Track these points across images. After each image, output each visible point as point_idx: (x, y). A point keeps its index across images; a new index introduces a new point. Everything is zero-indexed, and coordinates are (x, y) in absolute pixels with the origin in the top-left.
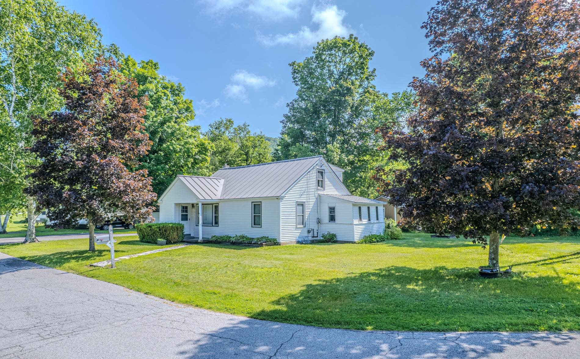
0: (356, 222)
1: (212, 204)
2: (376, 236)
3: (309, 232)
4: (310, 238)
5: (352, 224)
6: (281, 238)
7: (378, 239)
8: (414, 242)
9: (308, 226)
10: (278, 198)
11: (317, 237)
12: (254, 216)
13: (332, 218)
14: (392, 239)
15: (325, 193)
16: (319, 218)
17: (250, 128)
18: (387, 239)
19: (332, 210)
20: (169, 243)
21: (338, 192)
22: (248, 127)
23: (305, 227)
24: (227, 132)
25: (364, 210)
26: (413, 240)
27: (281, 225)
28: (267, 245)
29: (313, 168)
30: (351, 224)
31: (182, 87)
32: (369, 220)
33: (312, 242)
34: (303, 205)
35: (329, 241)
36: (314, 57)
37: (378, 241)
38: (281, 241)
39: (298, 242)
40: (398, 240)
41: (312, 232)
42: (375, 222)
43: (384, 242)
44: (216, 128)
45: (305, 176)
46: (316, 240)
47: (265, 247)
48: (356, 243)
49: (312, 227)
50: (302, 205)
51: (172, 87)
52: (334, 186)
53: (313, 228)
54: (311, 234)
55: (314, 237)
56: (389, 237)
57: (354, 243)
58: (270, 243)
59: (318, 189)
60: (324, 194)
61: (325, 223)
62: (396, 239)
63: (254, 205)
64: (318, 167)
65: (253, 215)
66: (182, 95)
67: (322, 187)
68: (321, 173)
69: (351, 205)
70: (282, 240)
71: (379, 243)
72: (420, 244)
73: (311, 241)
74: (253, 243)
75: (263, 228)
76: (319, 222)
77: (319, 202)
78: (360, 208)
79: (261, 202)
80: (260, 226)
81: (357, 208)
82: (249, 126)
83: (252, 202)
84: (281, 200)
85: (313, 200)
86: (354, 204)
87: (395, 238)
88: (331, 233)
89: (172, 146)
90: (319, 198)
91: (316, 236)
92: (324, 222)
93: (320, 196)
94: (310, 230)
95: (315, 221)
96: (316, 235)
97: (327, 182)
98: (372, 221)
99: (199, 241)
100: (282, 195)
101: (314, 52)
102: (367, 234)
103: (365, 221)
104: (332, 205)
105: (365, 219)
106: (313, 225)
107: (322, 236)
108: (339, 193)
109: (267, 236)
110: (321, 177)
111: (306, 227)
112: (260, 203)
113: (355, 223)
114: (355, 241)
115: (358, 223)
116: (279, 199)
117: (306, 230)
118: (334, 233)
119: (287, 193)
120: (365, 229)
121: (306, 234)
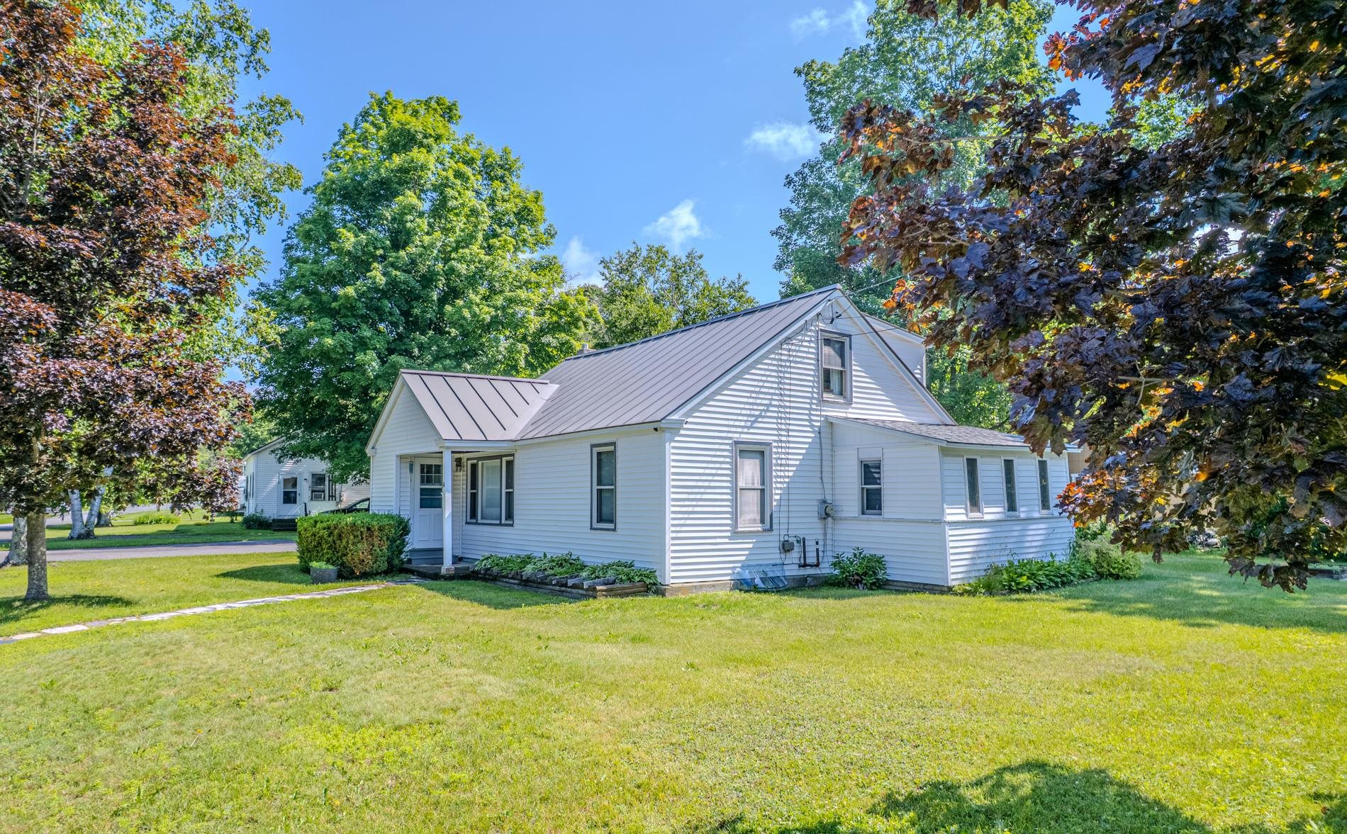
0: (955, 513)
1: (500, 457)
2: (1034, 567)
3: (786, 547)
4: (793, 571)
5: (939, 522)
6: (669, 568)
7: (1044, 580)
8: (1186, 593)
9: (784, 526)
10: (656, 427)
11: (817, 565)
12: (600, 492)
13: (872, 502)
14: (1101, 576)
15: (852, 413)
16: (829, 498)
17: (704, 264)
18: (1083, 576)
19: (870, 472)
20: (346, 574)
21: (903, 411)
22: (700, 261)
23: (771, 529)
24: (651, 280)
25: (991, 472)
26: (1182, 585)
27: (669, 522)
28: (611, 593)
29: (804, 328)
30: (934, 522)
31: (512, 157)
32: (1012, 507)
33: (800, 586)
34: (762, 453)
35: (858, 582)
36: (873, 46)
37: (1040, 587)
38: (669, 581)
39: (743, 585)
40: (1122, 584)
41: (797, 548)
42: (1036, 515)
43: (1066, 590)
44: (621, 271)
45: (770, 352)
46: (814, 577)
47: (601, 603)
48: (956, 594)
49: (797, 531)
50: (760, 452)
51: (485, 157)
52: (887, 390)
53: (801, 533)
54: (795, 555)
55: (805, 565)
56: (1090, 572)
57: (950, 590)
58: (627, 584)
59: (822, 401)
60: (846, 419)
61: (846, 519)
62: (1117, 577)
63: (599, 454)
64: (822, 326)
65: (595, 487)
66: (514, 179)
67: (841, 393)
68: (839, 344)
69: (936, 453)
70: (672, 575)
71: (1042, 595)
72: (1213, 601)
73: (794, 578)
74: (569, 584)
75: (619, 531)
76: (827, 512)
77: (826, 446)
78: (972, 464)
79: (614, 444)
80: (611, 526)
81: (960, 466)
82: (701, 257)
83: (593, 446)
84: (667, 435)
85: (802, 440)
86: (948, 450)
87: (1111, 575)
88: (867, 553)
89: (470, 308)
90: (828, 433)
91: (814, 561)
92: (844, 515)
93: (830, 424)
94: (791, 540)
95: (814, 509)
96: (811, 559)
97: (859, 377)
98: (1022, 512)
99: (443, 571)
100: (675, 417)
101: (872, 33)
102: (1002, 560)
103: (992, 512)
104: (870, 455)
105: (990, 503)
106: (806, 525)
107: (834, 564)
108: (908, 415)
109: (626, 558)
110: (839, 360)
111: (775, 532)
112: (611, 448)
113: (949, 518)
114: (951, 584)
115: (963, 518)
116: (663, 430)
117: (774, 540)
118: (879, 553)
119: (695, 409)
120: (989, 541)
121: (775, 556)
